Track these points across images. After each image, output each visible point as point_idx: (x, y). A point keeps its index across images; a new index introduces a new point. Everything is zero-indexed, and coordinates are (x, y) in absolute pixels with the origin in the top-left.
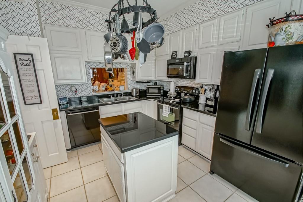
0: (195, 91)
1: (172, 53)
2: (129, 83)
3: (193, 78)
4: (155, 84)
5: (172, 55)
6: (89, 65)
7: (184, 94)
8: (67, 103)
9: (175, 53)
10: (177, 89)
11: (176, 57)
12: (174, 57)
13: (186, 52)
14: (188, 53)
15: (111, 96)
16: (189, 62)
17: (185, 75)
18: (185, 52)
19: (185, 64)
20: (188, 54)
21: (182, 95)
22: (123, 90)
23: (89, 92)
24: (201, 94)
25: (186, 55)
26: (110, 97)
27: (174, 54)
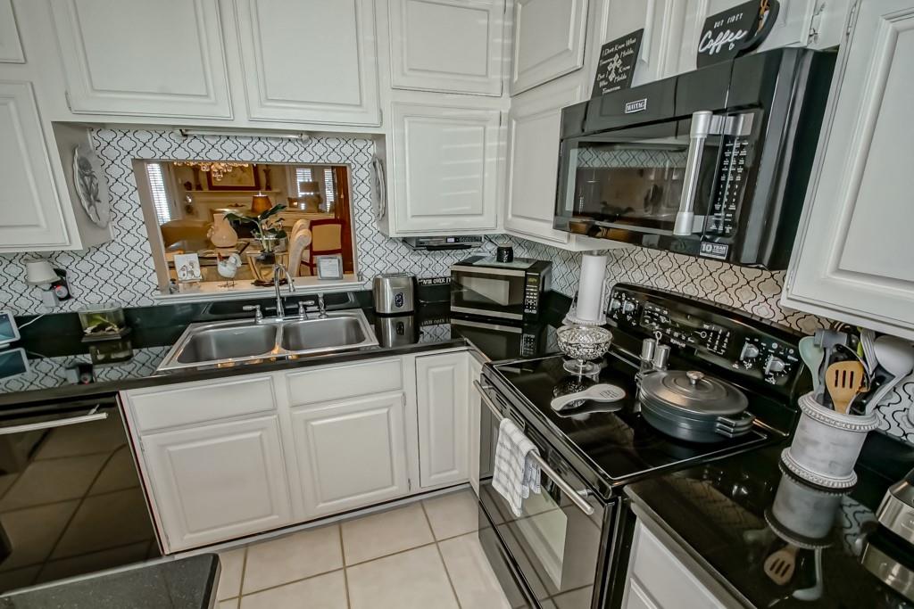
0: (754, 352)
1: (602, 58)
2: (367, 246)
3: (759, 260)
4: (500, 259)
5: (602, 70)
6: (127, 143)
7: (663, 351)
8: (13, 345)
9: (627, 49)
10: (618, 304)
11: (625, 84)
12: (611, 85)
13: (713, 25)
14: (734, 28)
15: (259, 313)
16: (736, 111)
17: (685, 223)
18: (709, 23)
19: (702, 124)
20: (740, 35)
21: (647, 356)
22: (337, 279)
23: (141, 287)
24: (827, 400)
25: (715, 45)
26: (252, 315)
27: (616, 63)
